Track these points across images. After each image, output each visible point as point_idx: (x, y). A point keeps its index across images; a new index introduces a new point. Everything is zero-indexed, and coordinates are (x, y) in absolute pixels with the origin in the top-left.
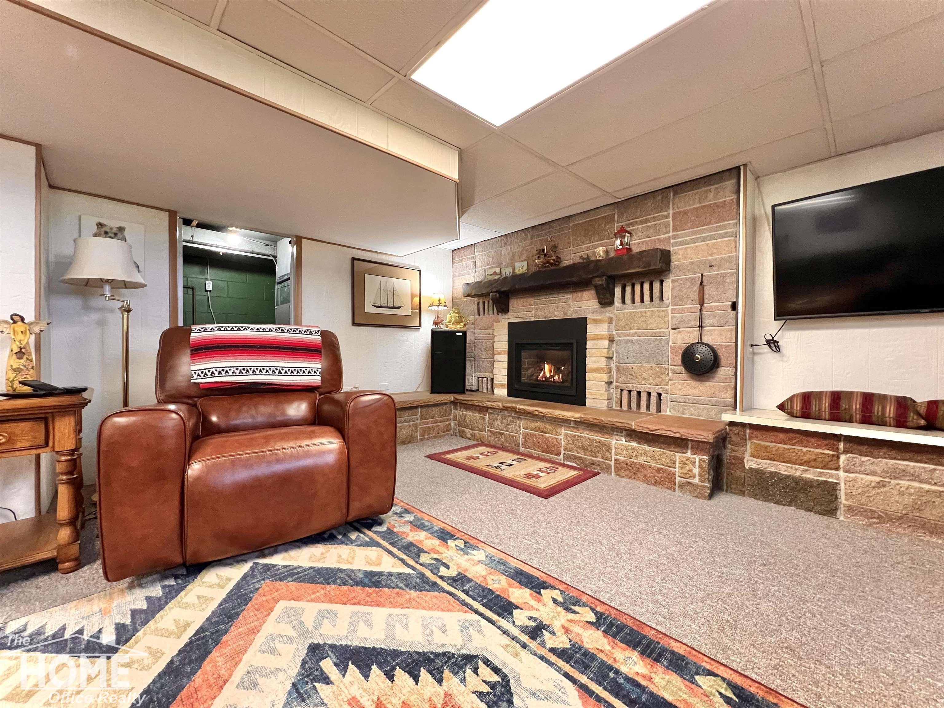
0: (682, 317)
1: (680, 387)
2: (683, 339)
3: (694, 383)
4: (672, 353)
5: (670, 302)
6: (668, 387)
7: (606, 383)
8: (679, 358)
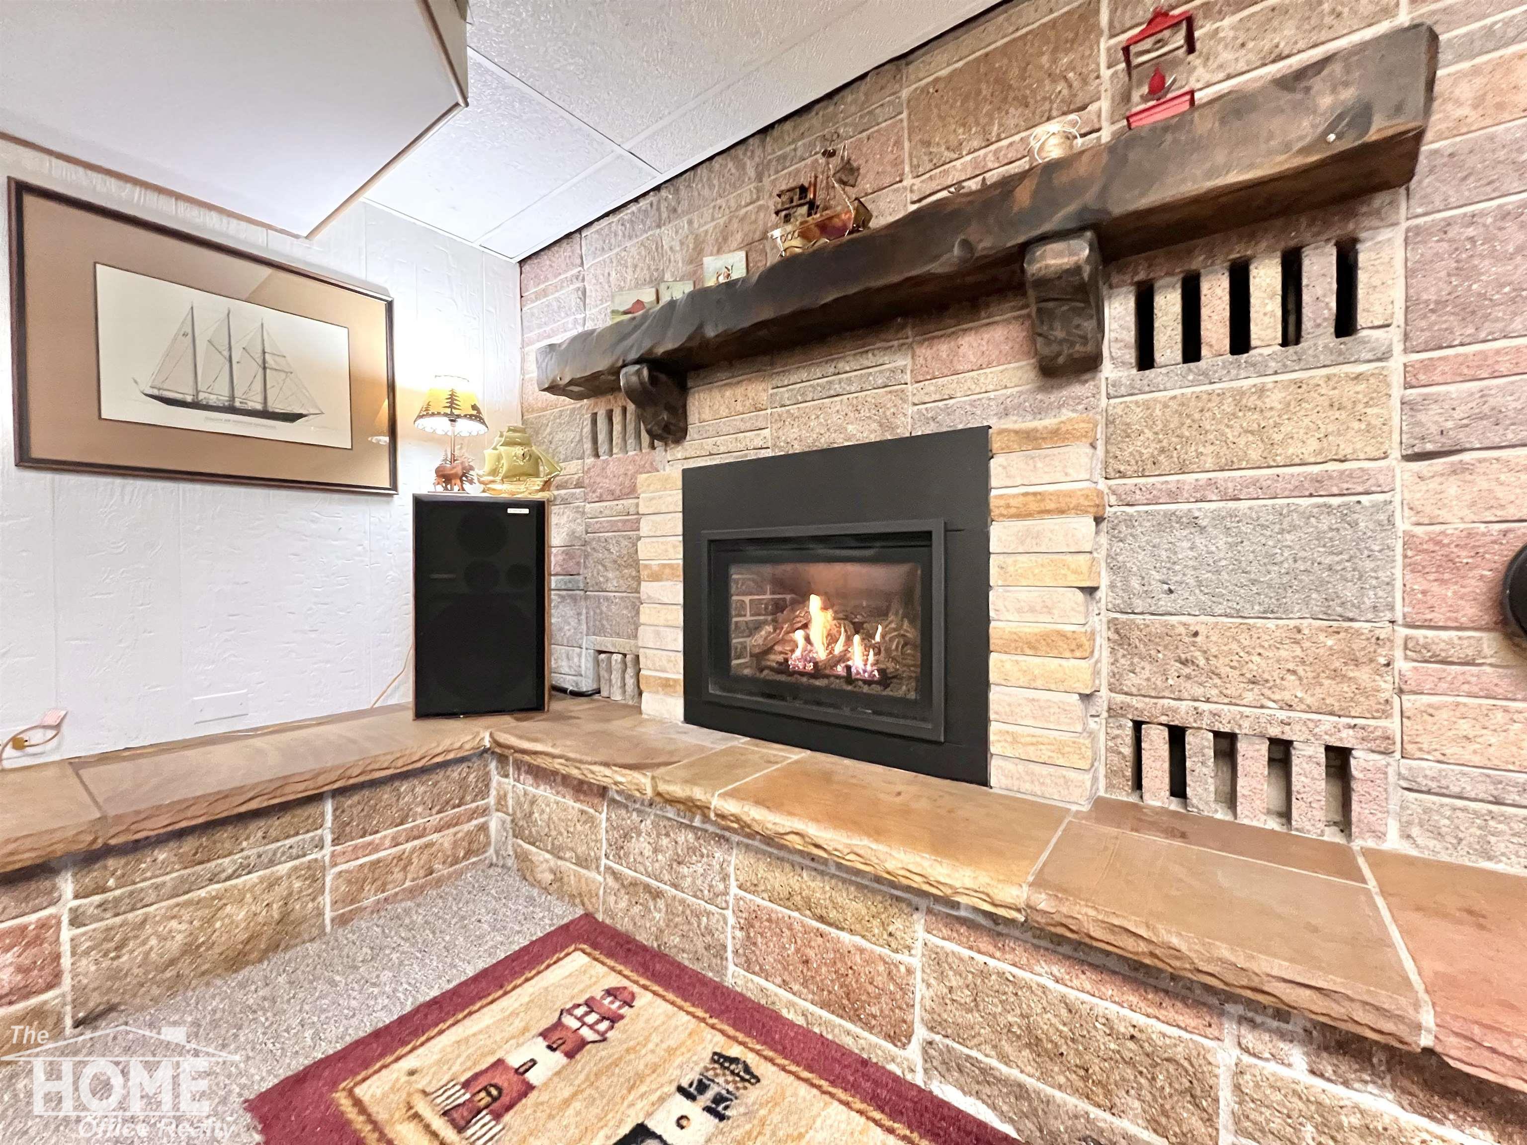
0: (1480, 396)
1: (1464, 726)
2: (1481, 502)
4: (1411, 567)
5: (1394, 335)
6: (1393, 725)
7: (1086, 698)
8: (1463, 595)
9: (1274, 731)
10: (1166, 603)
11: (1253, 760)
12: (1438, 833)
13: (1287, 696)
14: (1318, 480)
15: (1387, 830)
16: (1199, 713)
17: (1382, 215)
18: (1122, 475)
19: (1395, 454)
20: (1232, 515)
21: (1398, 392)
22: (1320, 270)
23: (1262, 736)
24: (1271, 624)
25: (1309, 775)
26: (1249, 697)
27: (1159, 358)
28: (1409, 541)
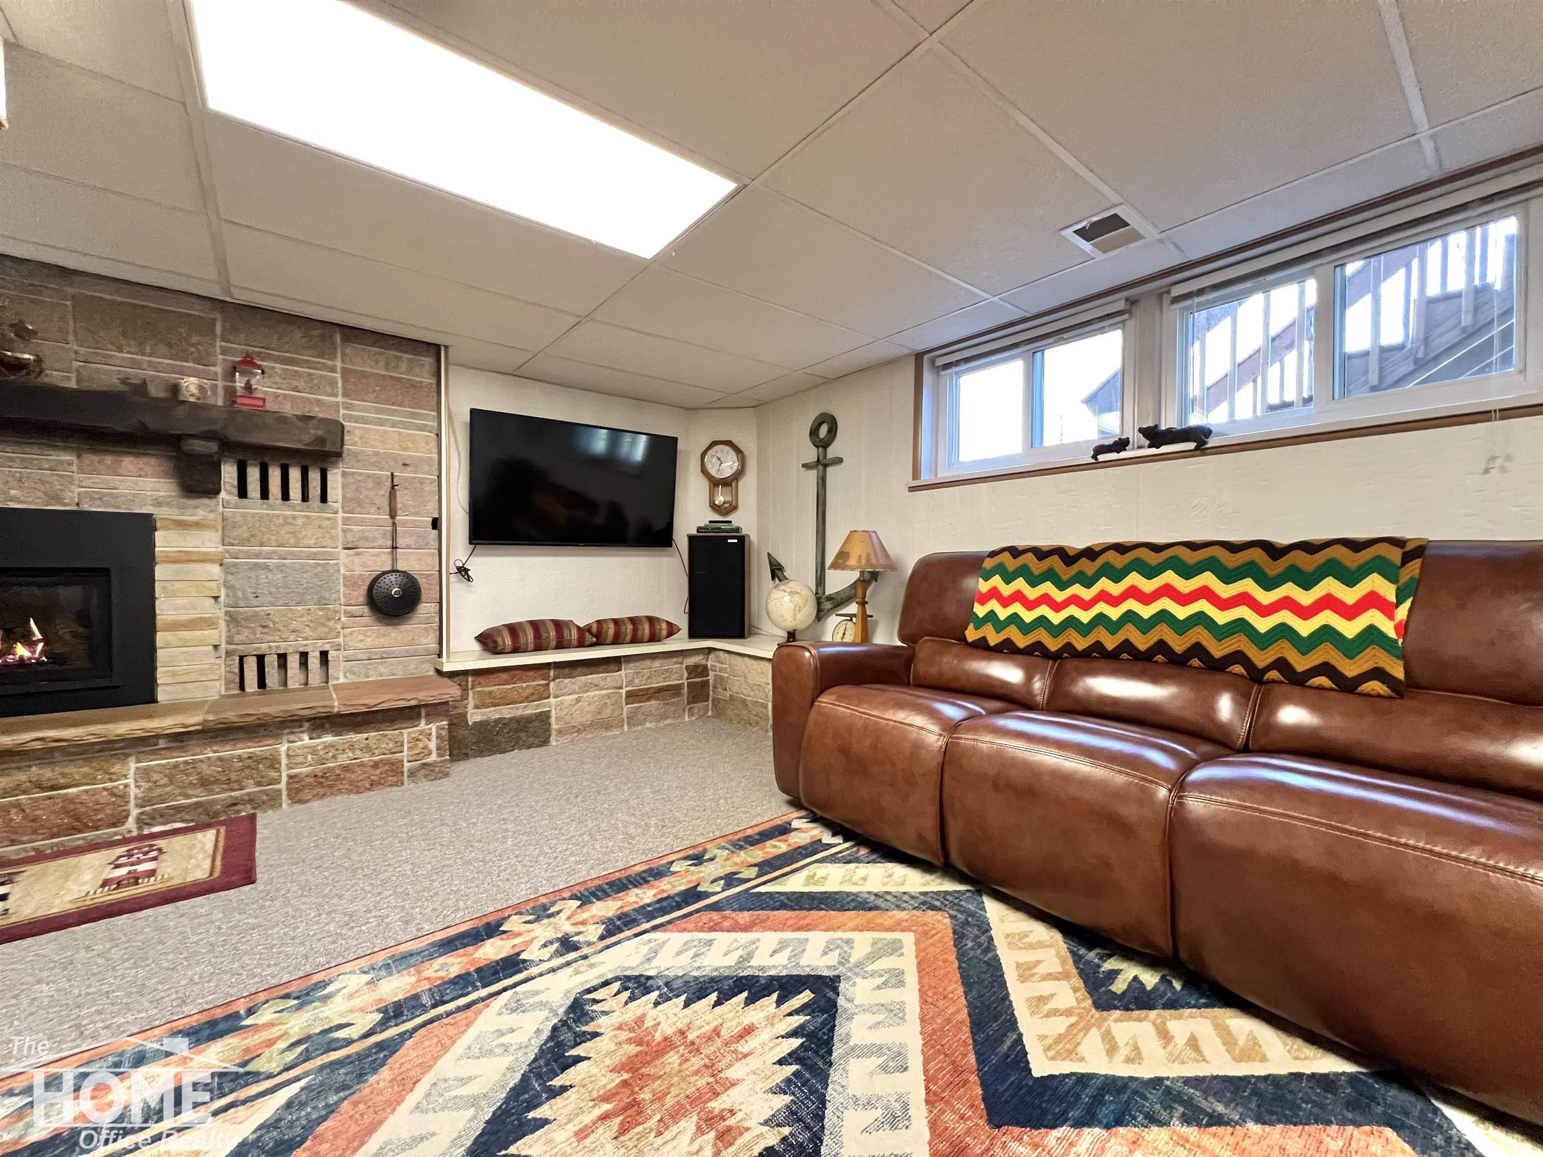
0: (363, 531)
1: (361, 637)
2: (364, 565)
3: (383, 629)
4: (345, 585)
5: (338, 506)
6: (341, 640)
7: (216, 647)
8: (360, 594)
9: (301, 649)
11: (293, 662)
12: (354, 674)
13: (305, 635)
14: (315, 554)
15: (340, 676)
16: (270, 647)
17: (334, 464)
18: (231, 545)
19: (340, 547)
20: (284, 565)
21: (340, 526)
22: (314, 477)
23: (297, 652)
24: (299, 608)
25: (314, 661)
26: (292, 638)
27: (249, 494)
28: (345, 577)
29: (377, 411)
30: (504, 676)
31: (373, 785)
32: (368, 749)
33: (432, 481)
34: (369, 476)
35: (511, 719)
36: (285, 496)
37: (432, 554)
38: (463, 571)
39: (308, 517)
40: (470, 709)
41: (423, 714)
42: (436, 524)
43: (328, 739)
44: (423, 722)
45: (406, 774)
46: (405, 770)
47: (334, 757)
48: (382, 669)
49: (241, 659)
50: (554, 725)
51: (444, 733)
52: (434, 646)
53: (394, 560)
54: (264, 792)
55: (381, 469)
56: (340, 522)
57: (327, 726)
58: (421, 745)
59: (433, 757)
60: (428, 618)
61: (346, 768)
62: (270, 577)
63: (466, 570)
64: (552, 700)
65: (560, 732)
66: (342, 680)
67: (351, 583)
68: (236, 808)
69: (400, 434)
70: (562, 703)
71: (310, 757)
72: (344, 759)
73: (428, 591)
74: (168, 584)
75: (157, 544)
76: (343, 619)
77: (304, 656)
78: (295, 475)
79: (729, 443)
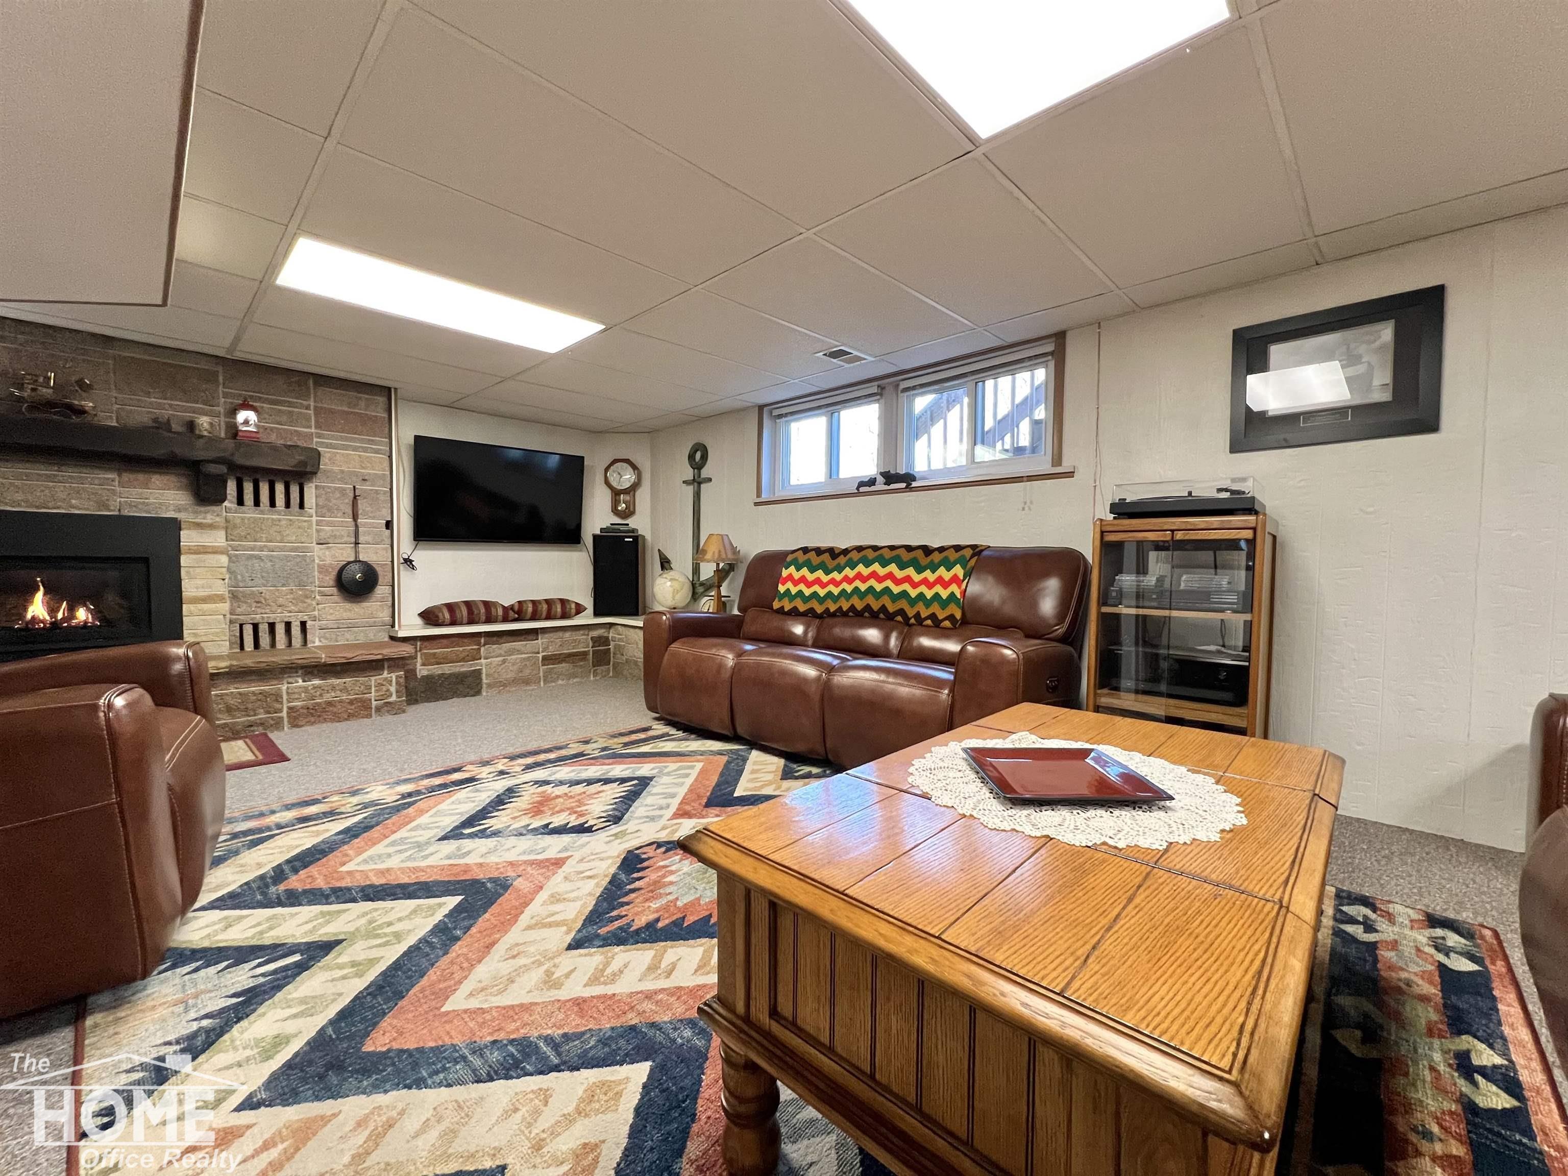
0: (332, 531)
1: (331, 611)
2: (333, 556)
3: (348, 605)
4: (319, 572)
5: (313, 512)
6: (316, 613)
7: (224, 615)
8: (330, 579)
9: (286, 620)
10: (250, 584)
11: (280, 630)
12: (327, 639)
13: (289, 609)
14: (296, 548)
15: (315, 641)
16: (263, 618)
17: (310, 480)
18: (233, 540)
19: (314, 542)
20: (272, 556)
21: (314, 526)
22: (295, 490)
23: (283, 622)
24: (284, 589)
25: (296, 630)
26: (279, 611)
27: (246, 503)
28: (319, 566)
29: (342, 439)
30: (445, 641)
31: (350, 717)
32: (345, 690)
33: (385, 492)
34: (336, 488)
35: (451, 674)
36: (273, 504)
37: (386, 549)
38: (408, 562)
39: (291, 520)
40: (419, 667)
41: (386, 666)
42: (389, 525)
43: (317, 682)
44: (386, 672)
45: (373, 710)
46: (373, 706)
47: (321, 695)
48: (347, 636)
49: (241, 626)
50: (485, 681)
51: (402, 680)
52: (388, 619)
53: (357, 553)
54: (272, 718)
55: (346, 483)
56: (314, 523)
57: (316, 672)
58: (384, 688)
59: (394, 698)
60: (383, 598)
61: (330, 704)
62: (262, 565)
63: (411, 561)
64: (483, 661)
65: (489, 686)
66: (317, 643)
67: (323, 569)
68: (252, 729)
69: (360, 456)
70: (491, 663)
71: (303, 695)
72: (328, 697)
73: (383, 577)
74: (191, 570)
75: (182, 540)
76: (318, 597)
77: (288, 625)
78: (280, 488)
79: (627, 461)
